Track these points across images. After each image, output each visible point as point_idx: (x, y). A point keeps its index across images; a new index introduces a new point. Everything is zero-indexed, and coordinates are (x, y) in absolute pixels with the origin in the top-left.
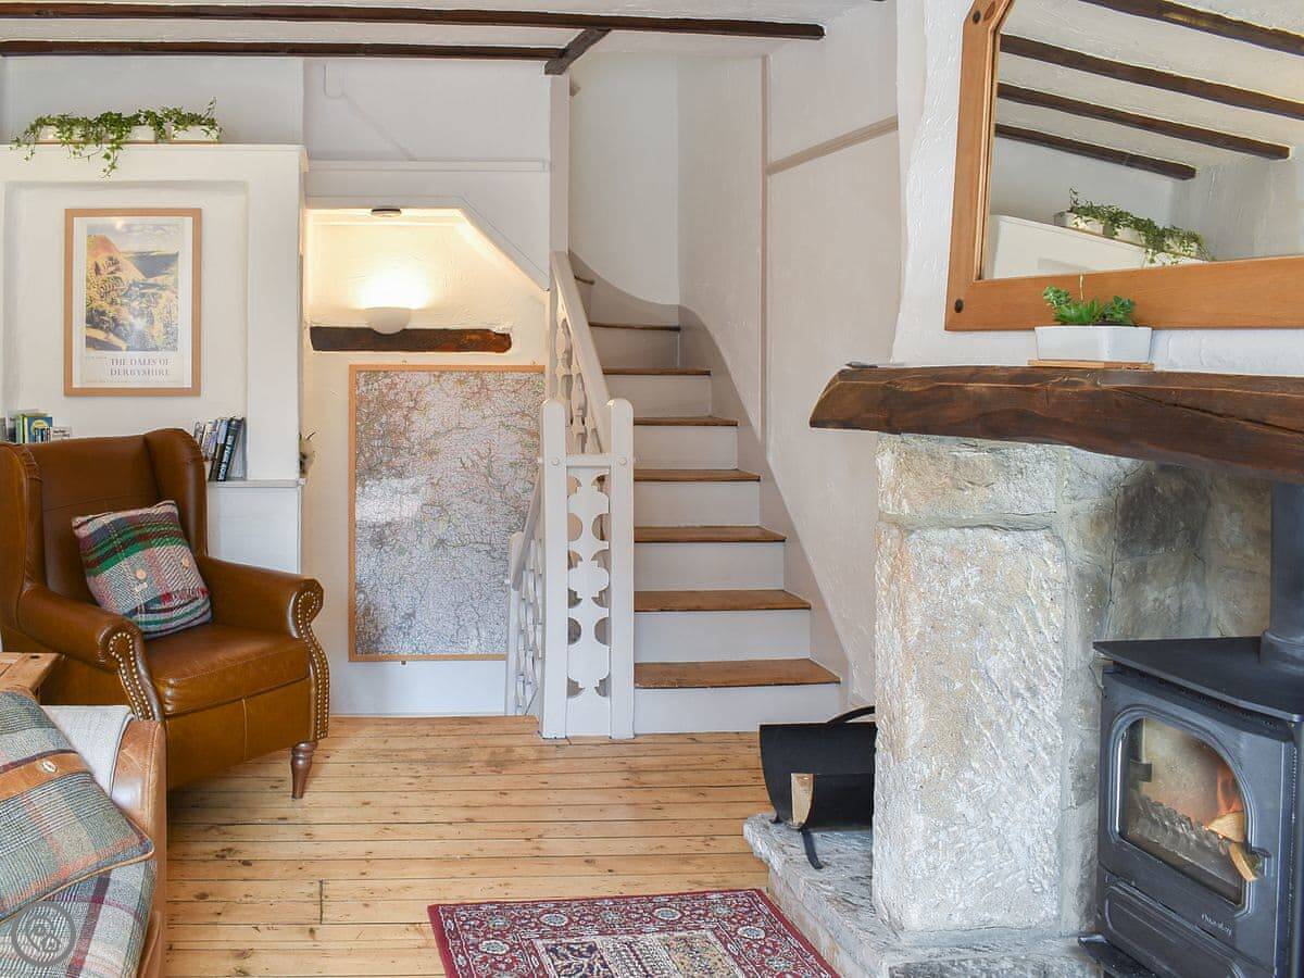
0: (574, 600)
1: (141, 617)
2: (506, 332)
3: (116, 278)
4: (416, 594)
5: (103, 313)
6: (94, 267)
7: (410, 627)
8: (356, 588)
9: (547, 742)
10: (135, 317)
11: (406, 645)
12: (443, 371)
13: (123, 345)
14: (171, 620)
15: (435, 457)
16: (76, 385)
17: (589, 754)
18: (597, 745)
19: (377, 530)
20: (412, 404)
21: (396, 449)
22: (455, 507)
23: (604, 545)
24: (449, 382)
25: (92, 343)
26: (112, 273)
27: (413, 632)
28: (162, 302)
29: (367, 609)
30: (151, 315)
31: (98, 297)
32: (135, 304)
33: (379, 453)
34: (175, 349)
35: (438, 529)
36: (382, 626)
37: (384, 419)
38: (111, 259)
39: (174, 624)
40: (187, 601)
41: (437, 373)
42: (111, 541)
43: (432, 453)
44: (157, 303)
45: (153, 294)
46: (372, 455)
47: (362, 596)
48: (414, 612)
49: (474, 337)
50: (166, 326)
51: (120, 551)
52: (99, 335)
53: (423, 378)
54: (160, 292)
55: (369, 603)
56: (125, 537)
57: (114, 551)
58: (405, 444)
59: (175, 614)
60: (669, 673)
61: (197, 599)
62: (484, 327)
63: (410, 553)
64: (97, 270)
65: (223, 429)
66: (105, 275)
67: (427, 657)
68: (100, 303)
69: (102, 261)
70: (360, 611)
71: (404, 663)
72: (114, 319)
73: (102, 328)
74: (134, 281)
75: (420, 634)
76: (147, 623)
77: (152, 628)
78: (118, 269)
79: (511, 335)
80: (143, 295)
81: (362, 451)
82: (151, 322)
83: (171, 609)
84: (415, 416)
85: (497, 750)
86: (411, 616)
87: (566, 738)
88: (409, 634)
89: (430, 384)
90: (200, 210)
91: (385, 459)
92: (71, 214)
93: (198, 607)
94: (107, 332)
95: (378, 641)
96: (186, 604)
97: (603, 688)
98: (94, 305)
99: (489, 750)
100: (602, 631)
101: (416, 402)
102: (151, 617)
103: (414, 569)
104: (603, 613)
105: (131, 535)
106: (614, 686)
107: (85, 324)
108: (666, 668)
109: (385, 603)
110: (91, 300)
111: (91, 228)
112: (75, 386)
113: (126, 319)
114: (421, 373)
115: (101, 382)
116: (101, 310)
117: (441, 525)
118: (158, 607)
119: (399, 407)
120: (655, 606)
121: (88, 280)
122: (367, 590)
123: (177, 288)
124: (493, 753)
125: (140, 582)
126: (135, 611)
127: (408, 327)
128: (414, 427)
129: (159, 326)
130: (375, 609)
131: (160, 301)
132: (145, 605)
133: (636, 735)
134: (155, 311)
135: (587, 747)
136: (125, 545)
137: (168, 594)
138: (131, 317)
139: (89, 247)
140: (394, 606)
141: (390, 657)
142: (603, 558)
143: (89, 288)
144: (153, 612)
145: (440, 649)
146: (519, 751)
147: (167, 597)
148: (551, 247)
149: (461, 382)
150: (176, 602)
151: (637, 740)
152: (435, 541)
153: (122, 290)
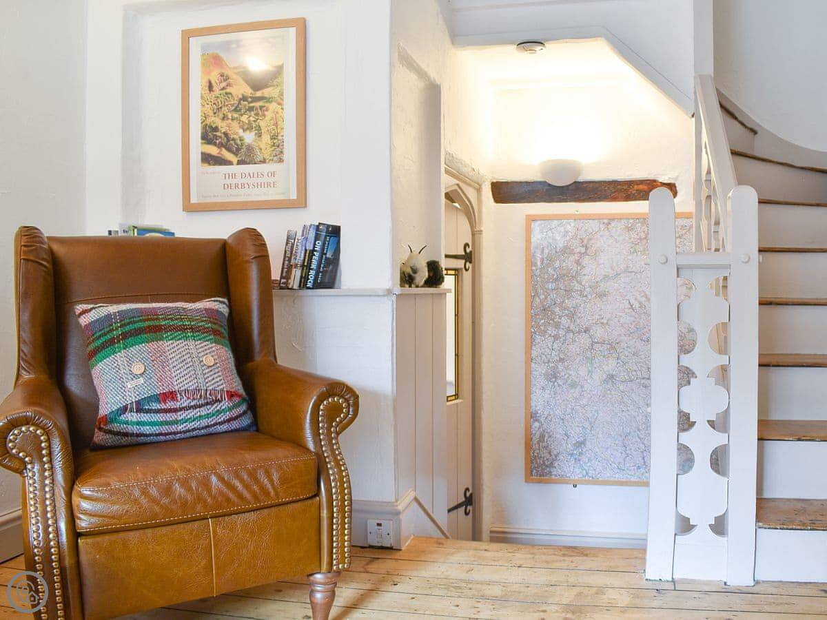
0: (685, 423)
1: (132, 417)
2: (672, 182)
3: (226, 93)
4: (587, 425)
5: (216, 129)
6: (208, 84)
7: (581, 454)
8: (531, 417)
9: (649, 585)
10: (244, 130)
11: (576, 470)
12: (611, 219)
13: (234, 159)
14: (176, 422)
15: (605, 299)
16: (194, 200)
17: (692, 604)
18: (706, 592)
19: (551, 365)
20: (583, 250)
21: (568, 291)
22: (623, 345)
23: (724, 360)
24: (617, 227)
25: (207, 159)
26: (223, 89)
27: (584, 459)
28: (269, 114)
29: (542, 437)
30: (259, 128)
31: (211, 113)
32: (244, 118)
33: (553, 295)
34: (281, 160)
35: (607, 365)
36: (555, 452)
37: (557, 264)
38: (222, 75)
39: (180, 428)
40: (202, 401)
41: (606, 221)
42: (111, 331)
43: (602, 295)
44: (264, 115)
45: (261, 107)
46: (546, 298)
47: (537, 424)
48: (585, 440)
49: (641, 187)
50: (273, 138)
51: (119, 342)
52: (213, 150)
53: (593, 225)
54: (267, 105)
55: (544, 431)
56: (127, 328)
57: (112, 342)
58: (577, 287)
59: (181, 416)
60: (803, 511)
61: (220, 401)
62: (651, 177)
63: (582, 387)
64: (210, 87)
65: (312, 235)
66: (217, 92)
67: (595, 482)
68: (213, 119)
69: (214, 77)
70: (535, 439)
71: (575, 486)
72: (226, 134)
73: (215, 144)
74: (243, 95)
75: (590, 460)
76: (138, 423)
77: (147, 429)
78: (229, 85)
79: (677, 185)
80: (251, 109)
81: (537, 294)
82: (259, 135)
83: (175, 410)
84: (586, 261)
85: (585, 591)
86: (581, 444)
87: (673, 581)
88: (579, 460)
89: (600, 230)
90: (304, 20)
91: (559, 301)
92: (187, 35)
93: (219, 412)
94: (219, 147)
95: (551, 465)
96: (200, 406)
97: (719, 527)
98: (208, 121)
99: (577, 590)
100: (719, 461)
101: (587, 248)
102: (145, 417)
103: (584, 401)
104: (719, 439)
105: (137, 326)
106: (731, 525)
107: (200, 141)
108: (799, 505)
109: (558, 432)
110: (205, 116)
111: (205, 47)
112: (192, 202)
113: (237, 134)
114: (591, 221)
115: (215, 196)
116: (214, 126)
117: (610, 362)
118: (155, 406)
119: (572, 253)
120: (792, 435)
121: (202, 98)
122: (542, 420)
123: (282, 100)
124: (579, 594)
125: (136, 377)
126: (124, 409)
127: (581, 179)
128: (585, 271)
129: (266, 138)
130: (550, 437)
131: (266, 113)
132: (138, 403)
133: (757, 583)
134: (262, 124)
135: (695, 595)
136: (125, 336)
137: (172, 393)
138: (241, 131)
139: (203, 64)
140: (566, 435)
141: (562, 481)
142: (723, 375)
143: (203, 106)
144: (149, 411)
145: (608, 475)
146: (611, 595)
147: (171, 395)
148: (695, 72)
149: (629, 229)
150: (185, 403)
151: (758, 589)
152: (605, 376)
153: (232, 105)
